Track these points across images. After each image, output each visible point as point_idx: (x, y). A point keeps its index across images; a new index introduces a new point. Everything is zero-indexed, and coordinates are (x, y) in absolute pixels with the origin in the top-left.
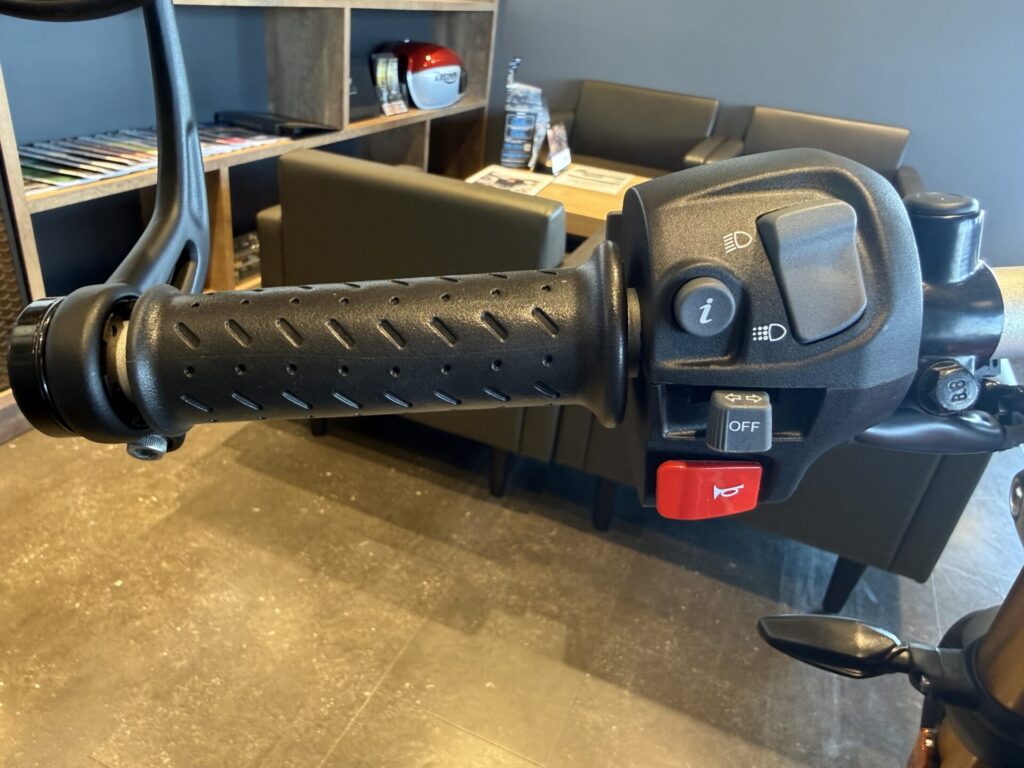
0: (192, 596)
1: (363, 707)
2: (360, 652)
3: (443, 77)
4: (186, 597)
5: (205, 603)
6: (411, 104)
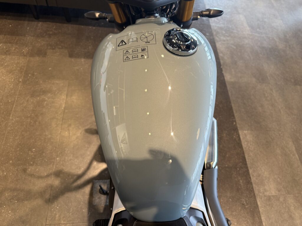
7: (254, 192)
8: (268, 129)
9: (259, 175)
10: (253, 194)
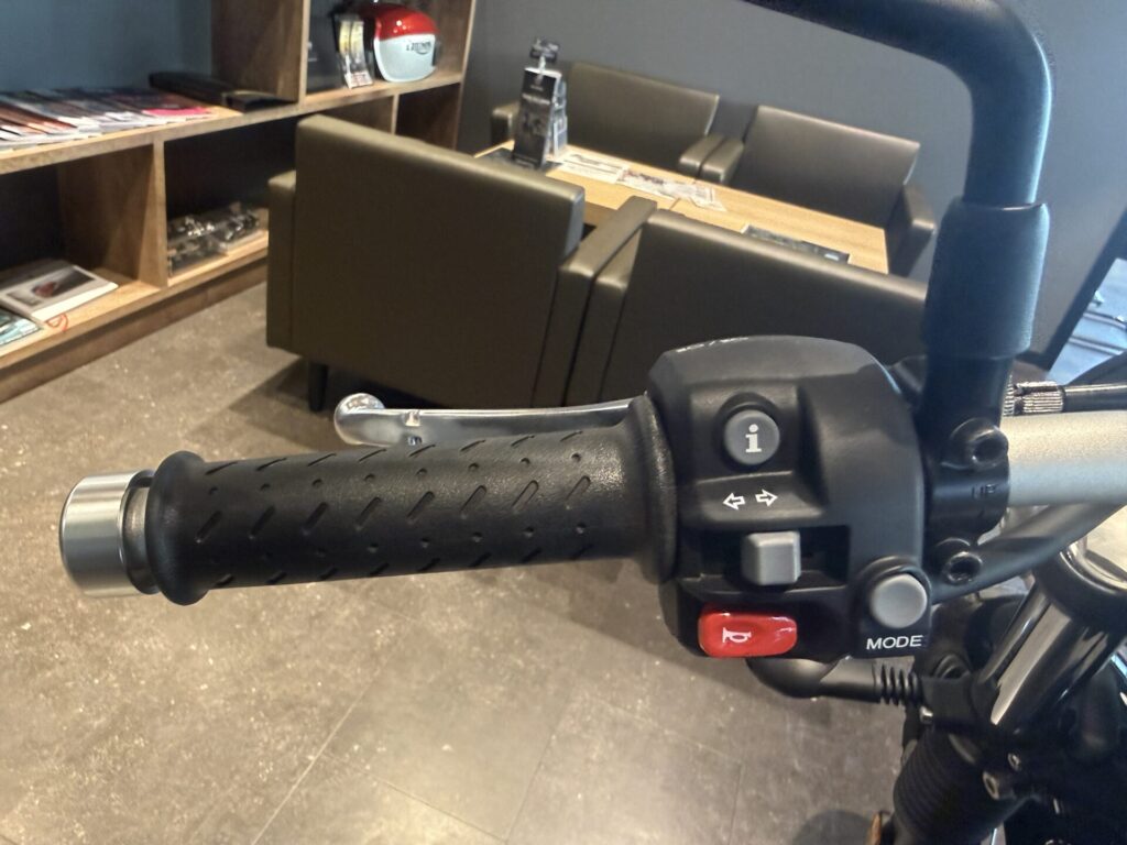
0: (112, 643)
1: (305, 773)
2: (305, 709)
3: (415, 47)
4: (107, 643)
5: (128, 652)
6: (377, 75)
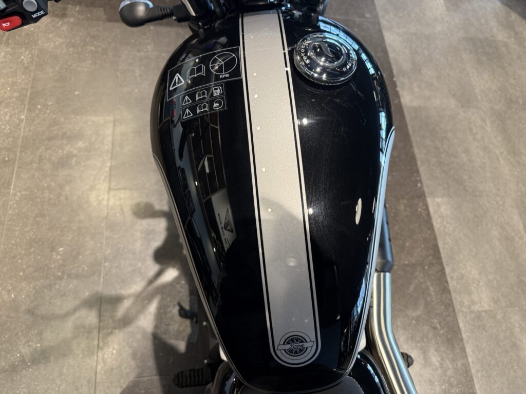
7: (453, 306)
8: (477, 193)
9: (462, 277)
10: (451, 310)
